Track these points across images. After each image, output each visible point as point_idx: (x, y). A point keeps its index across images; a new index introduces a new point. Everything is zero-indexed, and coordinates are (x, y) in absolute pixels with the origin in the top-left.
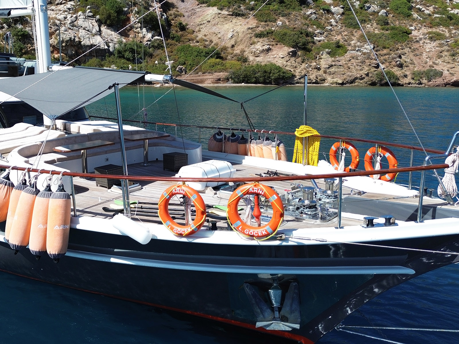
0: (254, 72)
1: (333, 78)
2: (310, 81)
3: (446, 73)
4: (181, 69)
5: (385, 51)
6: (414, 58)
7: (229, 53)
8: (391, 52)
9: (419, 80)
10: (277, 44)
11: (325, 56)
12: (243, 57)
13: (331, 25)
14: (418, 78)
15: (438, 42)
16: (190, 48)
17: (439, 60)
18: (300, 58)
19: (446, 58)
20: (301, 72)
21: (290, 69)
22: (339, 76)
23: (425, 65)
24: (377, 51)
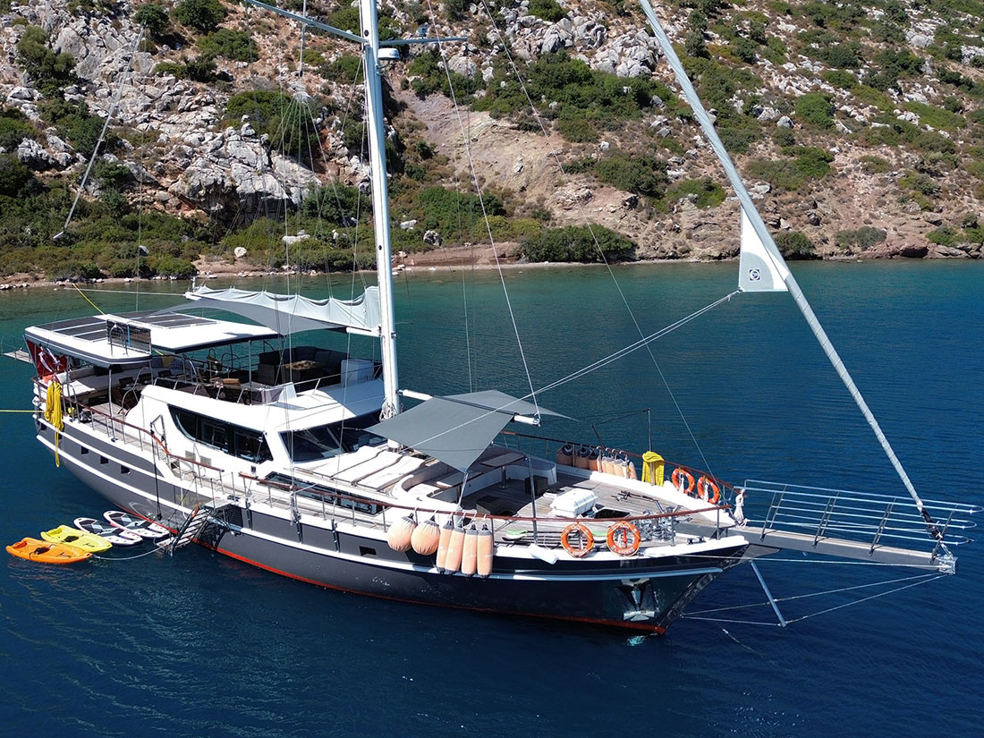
0: (565, 242)
1: (703, 247)
2: (663, 254)
3: (891, 233)
4: (432, 237)
5: (790, 196)
6: (838, 207)
7: (516, 203)
8: (800, 197)
9: (848, 248)
10: (602, 187)
11: (687, 206)
12: (543, 210)
13: (697, 147)
14: (847, 244)
15: (878, 176)
16: (445, 196)
17: (880, 209)
18: (644, 212)
19: (892, 206)
20: (647, 239)
21: (628, 233)
22: (713, 243)
23: (857, 220)
24: (775, 195)
